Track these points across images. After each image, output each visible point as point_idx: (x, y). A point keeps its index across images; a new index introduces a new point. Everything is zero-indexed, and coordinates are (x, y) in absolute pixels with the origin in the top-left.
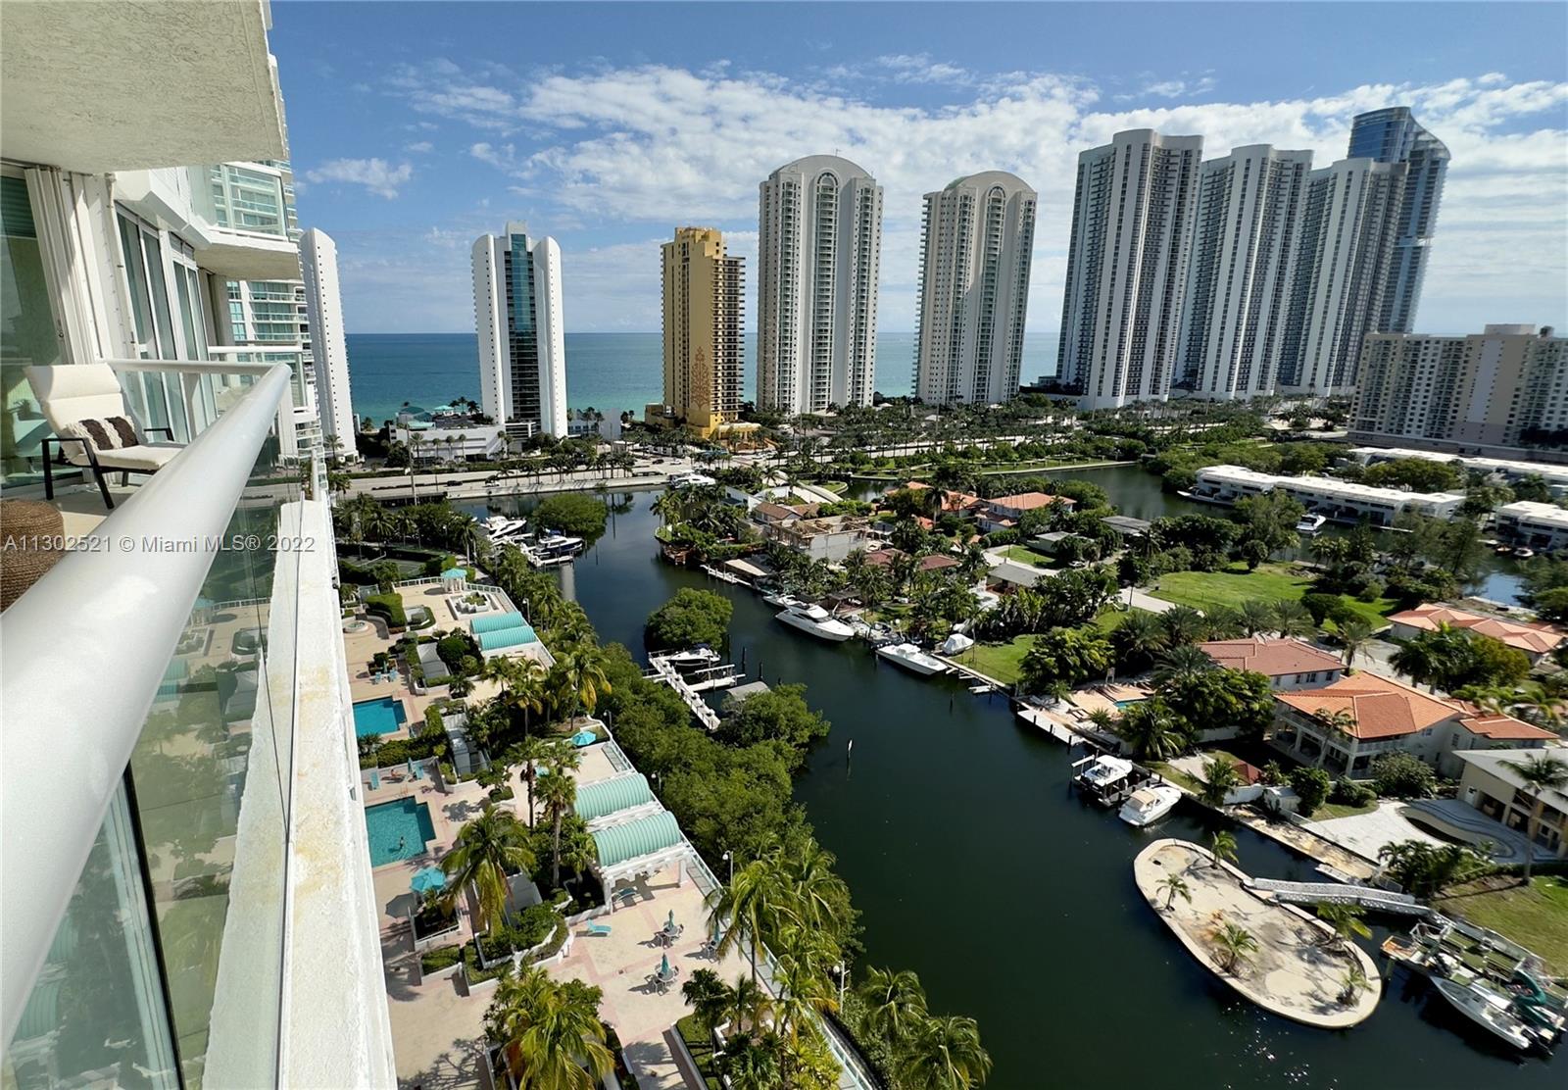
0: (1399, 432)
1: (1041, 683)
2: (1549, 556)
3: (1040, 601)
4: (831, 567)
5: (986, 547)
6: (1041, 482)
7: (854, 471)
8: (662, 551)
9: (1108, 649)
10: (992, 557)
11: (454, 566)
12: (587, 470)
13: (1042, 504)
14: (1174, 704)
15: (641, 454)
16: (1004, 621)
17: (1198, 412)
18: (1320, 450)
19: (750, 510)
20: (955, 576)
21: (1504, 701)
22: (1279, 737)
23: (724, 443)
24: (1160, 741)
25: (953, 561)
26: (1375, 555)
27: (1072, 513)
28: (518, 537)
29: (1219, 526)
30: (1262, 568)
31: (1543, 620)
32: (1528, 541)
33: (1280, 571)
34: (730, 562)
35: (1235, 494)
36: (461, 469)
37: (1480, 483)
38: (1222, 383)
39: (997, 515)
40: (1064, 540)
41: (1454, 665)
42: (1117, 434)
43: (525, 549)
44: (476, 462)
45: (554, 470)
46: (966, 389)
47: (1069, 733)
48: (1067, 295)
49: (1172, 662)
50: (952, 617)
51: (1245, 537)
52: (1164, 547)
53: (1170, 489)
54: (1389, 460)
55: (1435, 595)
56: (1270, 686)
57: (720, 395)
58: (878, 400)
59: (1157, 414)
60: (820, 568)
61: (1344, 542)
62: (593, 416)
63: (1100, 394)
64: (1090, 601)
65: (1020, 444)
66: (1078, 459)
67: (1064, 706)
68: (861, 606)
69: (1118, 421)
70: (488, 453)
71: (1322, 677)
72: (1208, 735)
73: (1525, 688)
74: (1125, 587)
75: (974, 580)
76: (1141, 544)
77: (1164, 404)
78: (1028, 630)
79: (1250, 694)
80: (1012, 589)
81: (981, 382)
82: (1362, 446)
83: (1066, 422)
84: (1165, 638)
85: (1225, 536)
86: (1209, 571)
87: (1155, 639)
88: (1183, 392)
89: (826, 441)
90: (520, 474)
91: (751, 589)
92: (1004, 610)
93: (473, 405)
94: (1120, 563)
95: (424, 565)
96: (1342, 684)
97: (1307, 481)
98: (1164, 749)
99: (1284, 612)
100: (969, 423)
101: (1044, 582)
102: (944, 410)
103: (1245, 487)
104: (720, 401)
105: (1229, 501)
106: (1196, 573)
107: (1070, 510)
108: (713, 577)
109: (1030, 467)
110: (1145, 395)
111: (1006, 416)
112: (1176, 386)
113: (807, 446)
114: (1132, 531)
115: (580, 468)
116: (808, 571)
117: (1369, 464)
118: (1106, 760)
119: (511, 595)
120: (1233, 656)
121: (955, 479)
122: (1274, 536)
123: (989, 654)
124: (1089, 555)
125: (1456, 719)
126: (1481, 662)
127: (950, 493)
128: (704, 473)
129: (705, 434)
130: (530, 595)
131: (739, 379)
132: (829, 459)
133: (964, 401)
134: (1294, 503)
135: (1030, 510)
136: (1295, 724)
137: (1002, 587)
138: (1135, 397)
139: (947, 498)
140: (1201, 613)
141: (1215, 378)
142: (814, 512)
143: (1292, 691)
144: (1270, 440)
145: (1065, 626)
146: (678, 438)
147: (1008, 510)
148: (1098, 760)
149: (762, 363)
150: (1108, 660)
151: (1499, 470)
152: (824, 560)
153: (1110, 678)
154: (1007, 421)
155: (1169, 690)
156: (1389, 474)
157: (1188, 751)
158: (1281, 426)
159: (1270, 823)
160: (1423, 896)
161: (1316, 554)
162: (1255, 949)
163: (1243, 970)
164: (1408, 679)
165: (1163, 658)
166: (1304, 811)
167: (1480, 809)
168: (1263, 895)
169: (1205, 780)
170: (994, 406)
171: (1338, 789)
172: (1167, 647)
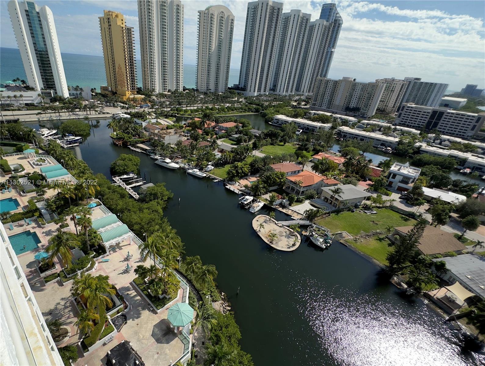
0: (321, 107)
1: (232, 178)
2: (346, 140)
3: (232, 155)
4: (172, 146)
5: (217, 139)
6: (233, 119)
7: (178, 114)
8: (113, 141)
9: (249, 167)
10: (219, 142)
11: (29, 148)
12: (80, 111)
13: (233, 126)
14: (264, 181)
15: (101, 105)
16: (222, 161)
17: (275, 98)
18: (303, 111)
19: (143, 127)
20: (209, 148)
21: (332, 175)
22: (287, 187)
23: (132, 102)
24: (260, 191)
25: (208, 144)
26: (312, 140)
27: (241, 129)
28: (55, 137)
29: (278, 133)
30: (287, 144)
31: (342, 156)
32: (342, 136)
33: (291, 145)
34: (138, 145)
35: (282, 123)
36: (23, 109)
37: (335, 121)
38: (282, 91)
39: (221, 129)
40: (239, 137)
41: (324, 168)
42: (254, 104)
43: (58, 141)
44: (29, 106)
45: (66, 111)
46: (212, 87)
47: (238, 191)
48: (243, 57)
49: (264, 171)
50: (208, 160)
51: (284, 136)
52: (264, 138)
53: (267, 122)
54: (318, 114)
55: (322, 150)
56: (286, 175)
57: (129, 84)
58: (185, 89)
59: (265, 99)
60: (168, 146)
61: (305, 137)
62: (79, 89)
63: (250, 91)
64: (245, 154)
65: (228, 106)
66: (244, 112)
67: (238, 184)
68: (182, 158)
69: (255, 100)
70: (35, 103)
71: (297, 172)
72: (271, 188)
73: (337, 172)
74: (254, 150)
75: (214, 149)
76: (258, 138)
77: (267, 95)
78: (229, 163)
79: (281, 177)
80: (225, 151)
81: (217, 84)
82: (312, 110)
83: (241, 100)
84: (263, 164)
85: (279, 135)
86: (274, 145)
87: (260, 164)
88: (272, 92)
89: (168, 103)
90: (51, 112)
91: (146, 153)
92: (222, 157)
93: (23, 82)
94: (253, 143)
95: (15, 148)
96: (301, 173)
99: (290, 156)
100: (213, 99)
101: (233, 150)
102: (205, 94)
103: (285, 121)
104: (129, 86)
105: (280, 125)
106: (272, 146)
107: (241, 127)
108: (132, 150)
109: (230, 114)
110: (262, 92)
111: (224, 97)
112: (270, 90)
113: (162, 104)
114: (257, 134)
115: (77, 110)
116: (164, 147)
117: (314, 115)
118: (247, 197)
119: (56, 158)
120: (279, 168)
121: (209, 117)
122: (290, 136)
123: (218, 171)
124: (245, 141)
125: (322, 180)
126: (329, 166)
127: (207, 122)
128: (126, 113)
129: (125, 99)
130: (64, 158)
131: (135, 78)
132: (169, 109)
133: (212, 91)
134: (296, 126)
135: (230, 127)
136: (290, 184)
137: (222, 151)
138: (259, 93)
139: (206, 123)
140: (272, 157)
141: (280, 88)
142: (165, 128)
143: (290, 176)
144: (292, 108)
145: (238, 162)
146: (115, 100)
147: (224, 127)
148: (245, 197)
149: (143, 72)
150: (249, 170)
151: (340, 118)
152: (169, 144)
153: (249, 175)
154: (224, 99)
155: (263, 178)
156: (317, 118)
157: (266, 193)
158: (295, 104)
159: (283, 208)
160: (311, 221)
161: (299, 140)
162: (277, 237)
163: (274, 242)
164: (314, 171)
165: (262, 169)
166: (290, 205)
167: (324, 200)
168: (280, 225)
169: (269, 200)
170: (220, 93)
171: (297, 199)
172: (263, 166)
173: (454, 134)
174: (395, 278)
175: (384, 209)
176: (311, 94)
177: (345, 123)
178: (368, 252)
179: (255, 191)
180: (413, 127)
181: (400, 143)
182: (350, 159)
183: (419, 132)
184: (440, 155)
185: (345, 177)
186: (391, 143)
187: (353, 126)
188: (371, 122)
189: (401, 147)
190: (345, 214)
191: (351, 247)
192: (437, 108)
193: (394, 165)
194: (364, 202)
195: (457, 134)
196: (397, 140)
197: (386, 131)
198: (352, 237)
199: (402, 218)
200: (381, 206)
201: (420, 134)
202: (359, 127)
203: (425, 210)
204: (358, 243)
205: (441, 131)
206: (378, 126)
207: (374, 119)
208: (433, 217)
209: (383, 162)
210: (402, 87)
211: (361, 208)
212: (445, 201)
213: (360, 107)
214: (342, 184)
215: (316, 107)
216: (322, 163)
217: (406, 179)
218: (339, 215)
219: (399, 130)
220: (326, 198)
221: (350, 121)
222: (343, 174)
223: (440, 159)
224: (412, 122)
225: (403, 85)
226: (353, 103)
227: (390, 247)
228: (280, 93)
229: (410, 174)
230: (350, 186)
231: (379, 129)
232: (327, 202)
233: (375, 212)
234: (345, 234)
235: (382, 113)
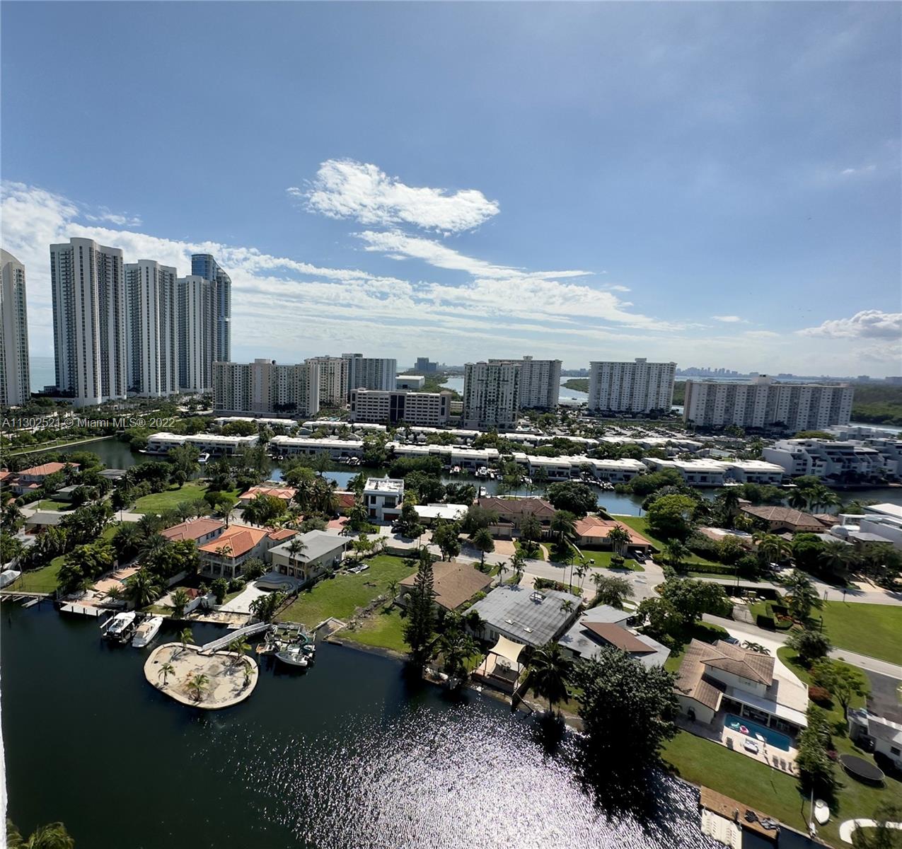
0: (233, 409)
1: (73, 585)
2: (288, 457)
3: (64, 533)
5: (21, 505)
6: (56, 456)
9: (112, 550)
10: (26, 511)
13: (58, 469)
14: (152, 570)
16: (42, 552)
17: (143, 404)
18: (203, 420)
21: (282, 523)
22: (204, 569)
24: (147, 594)
26: (231, 469)
27: (79, 473)
29: (162, 466)
30: (185, 485)
31: (290, 485)
32: (281, 452)
33: (193, 485)
35: (168, 448)
37: (263, 430)
38: (154, 388)
39: (26, 482)
40: (76, 491)
41: (263, 512)
47: (96, 609)
48: (56, 334)
49: (149, 547)
51: (176, 470)
52: (136, 483)
53: (134, 450)
54: (230, 422)
55: (254, 483)
56: (196, 544)
59: (122, 407)
61: (218, 465)
63: (86, 396)
64: (98, 524)
65: (37, 432)
66: (79, 438)
67: (91, 593)
69: (100, 413)
71: (217, 532)
72: (172, 581)
73: (288, 515)
74: (117, 511)
75: (15, 530)
76: (123, 484)
77: (125, 401)
78: (60, 554)
79: (187, 551)
80: (44, 529)
82: (219, 417)
83: (67, 416)
84: (142, 534)
85: (166, 471)
86: (161, 492)
87: (137, 536)
88: (134, 394)
92: (40, 544)
94: (113, 497)
96: (226, 533)
97: (200, 437)
98: (151, 597)
99: (197, 505)
101: (66, 521)
103: (172, 443)
105: (164, 451)
106: (155, 495)
107: (77, 470)
109: (46, 447)
110: (113, 396)
111: (23, 414)
112: (129, 390)
114: (117, 477)
117: (223, 425)
118: (121, 616)
120: (178, 534)
122: (188, 467)
123: (34, 577)
124: (93, 496)
125: (267, 536)
126: (272, 508)
134: (195, 449)
135: (50, 475)
136: (209, 560)
137: (36, 530)
138: (107, 397)
140: (159, 516)
141: (150, 385)
143: (206, 543)
144: (181, 417)
145: (83, 543)
147: (34, 477)
148: (115, 618)
150: (113, 556)
151: (269, 423)
153: (116, 567)
155: (148, 563)
156: (231, 429)
157: (163, 594)
158: (184, 409)
159: (206, 615)
160: (267, 620)
161: (207, 473)
162: (207, 681)
163: (204, 696)
164: (249, 523)
165: (143, 546)
166: (219, 602)
167: (280, 572)
168: (207, 653)
169: (173, 605)
170: (14, 407)
171: (231, 585)
172: (143, 539)
173: (425, 423)
174: (428, 669)
175: (376, 556)
176: (210, 390)
177: (279, 430)
178: (377, 642)
179: (136, 599)
180: (376, 422)
181: (366, 447)
182: (303, 487)
183: (385, 427)
184: (420, 455)
185: (304, 519)
186: (354, 449)
187: (293, 433)
188: (318, 422)
189: (369, 453)
190: (322, 585)
191: (349, 643)
192: (395, 391)
193: (368, 482)
194: (344, 554)
195: (430, 423)
196: (361, 443)
197: (342, 433)
198: (345, 625)
199: (405, 562)
200: (371, 552)
201: (388, 430)
202: (302, 433)
203: (429, 540)
204: (357, 631)
205: (410, 422)
206: (330, 427)
207: (321, 418)
208: (441, 547)
209: (352, 480)
210: (342, 367)
211: (344, 567)
212: (447, 520)
213: (295, 402)
214: (302, 534)
215: (224, 410)
216: (257, 505)
217: (390, 501)
218: (313, 590)
219: (359, 429)
220: (282, 567)
221: (286, 426)
222: (300, 515)
223: (421, 461)
224: (373, 414)
225: (342, 365)
226: (283, 398)
227: (404, 618)
228: (151, 394)
229: (392, 491)
230: (316, 533)
231: (332, 431)
232: (286, 573)
233: (366, 566)
234: (331, 624)
235: (328, 407)
